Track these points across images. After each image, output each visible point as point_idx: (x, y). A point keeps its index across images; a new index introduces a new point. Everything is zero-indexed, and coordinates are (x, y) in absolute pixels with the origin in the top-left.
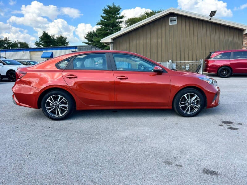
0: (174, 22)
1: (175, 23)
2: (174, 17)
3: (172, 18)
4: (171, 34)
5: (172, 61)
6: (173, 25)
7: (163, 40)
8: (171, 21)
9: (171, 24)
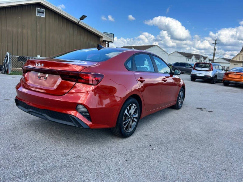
0: (42, 14)
1: (43, 16)
2: (42, 9)
3: (40, 9)
4: (38, 27)
5: (41, 57)
6: (41, 17)
7: (29, 32)
8: (38, 12)
9: (38, 15)
